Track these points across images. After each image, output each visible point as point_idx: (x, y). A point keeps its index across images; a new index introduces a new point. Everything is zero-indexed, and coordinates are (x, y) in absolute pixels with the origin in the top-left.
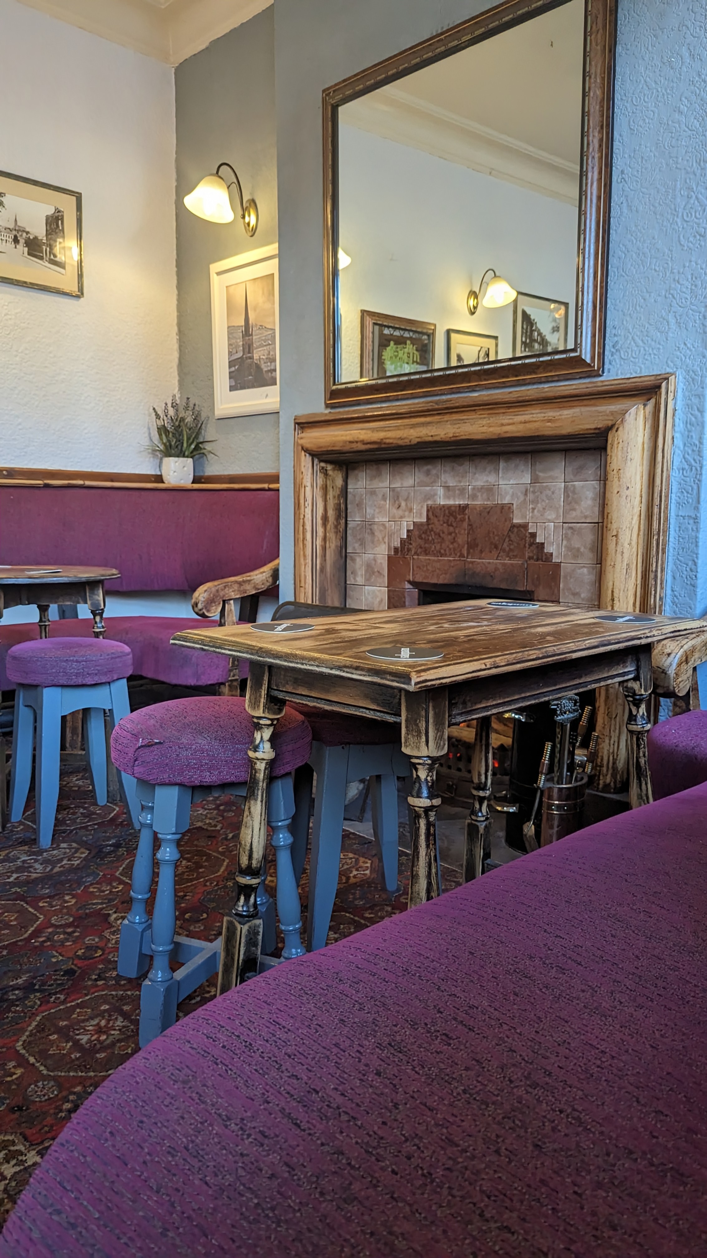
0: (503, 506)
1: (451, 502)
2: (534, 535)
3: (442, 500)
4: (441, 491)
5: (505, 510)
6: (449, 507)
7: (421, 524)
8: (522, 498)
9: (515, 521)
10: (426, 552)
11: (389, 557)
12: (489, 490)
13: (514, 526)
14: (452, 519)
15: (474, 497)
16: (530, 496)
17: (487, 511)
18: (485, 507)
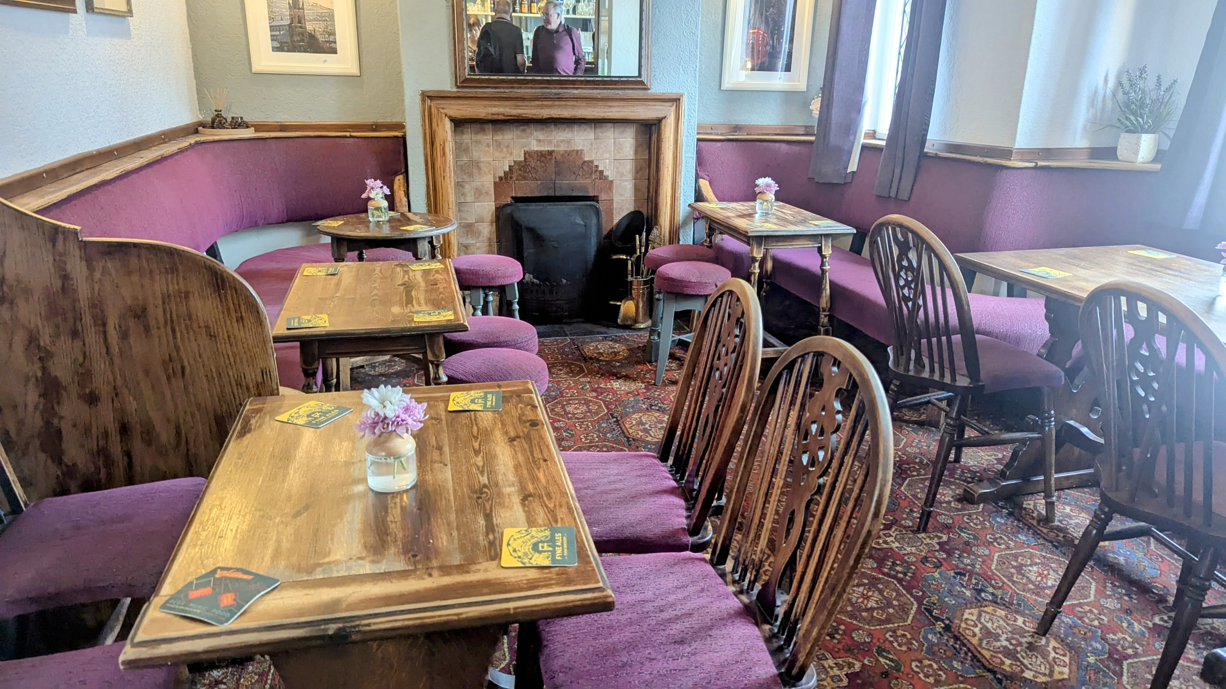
0: (577, 151)
1: (543, 149)
2: (597, 166)
3: (535, 147)
4: (534, 143)
5: (579, 153)
6: (541, 152)
7: (521, 162)
8: (589, 146)
9: (586, 159)
10: (524, 178)
11: (495, 183)
12: (569, 142)
13: (585, 162)
14: (543, 158)
15: (558, 146)
16: (594, 146)
17: (569, 153)
18: (566, 151)
